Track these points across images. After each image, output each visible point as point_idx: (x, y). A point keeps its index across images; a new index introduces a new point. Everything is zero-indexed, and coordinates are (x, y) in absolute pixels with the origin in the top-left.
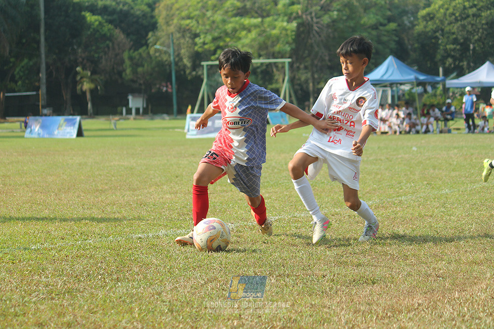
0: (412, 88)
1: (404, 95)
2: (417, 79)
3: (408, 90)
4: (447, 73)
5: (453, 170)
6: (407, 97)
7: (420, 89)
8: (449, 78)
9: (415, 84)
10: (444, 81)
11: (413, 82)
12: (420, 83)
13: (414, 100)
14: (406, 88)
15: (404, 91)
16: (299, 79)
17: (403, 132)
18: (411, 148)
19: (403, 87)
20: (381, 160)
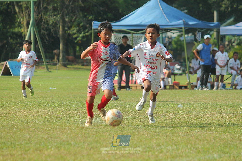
0: (181, 36)
1: (170, 43)
2: (186, 24)
3: (175, 38)
4: (222, 19)
5: (224, 132)
6: (174, 46)
7: (189, 36)
8: (224, 24)
9: (183, 30)
10: (218, 27)
11: (182, 28)
12: (190, 30)
13: (182, 50)
14: (174, 35)
15: (170, 38)
16: (47, 22)
17: (168, 87)
18: (177, 104)
19: (169, 34)
20: (140, 119)
